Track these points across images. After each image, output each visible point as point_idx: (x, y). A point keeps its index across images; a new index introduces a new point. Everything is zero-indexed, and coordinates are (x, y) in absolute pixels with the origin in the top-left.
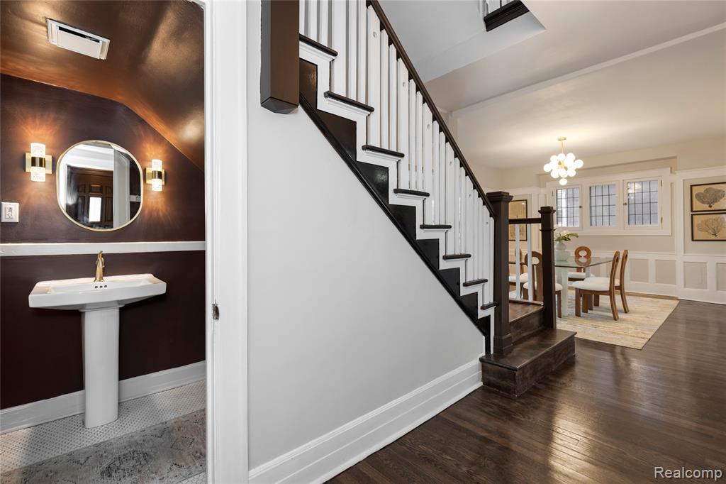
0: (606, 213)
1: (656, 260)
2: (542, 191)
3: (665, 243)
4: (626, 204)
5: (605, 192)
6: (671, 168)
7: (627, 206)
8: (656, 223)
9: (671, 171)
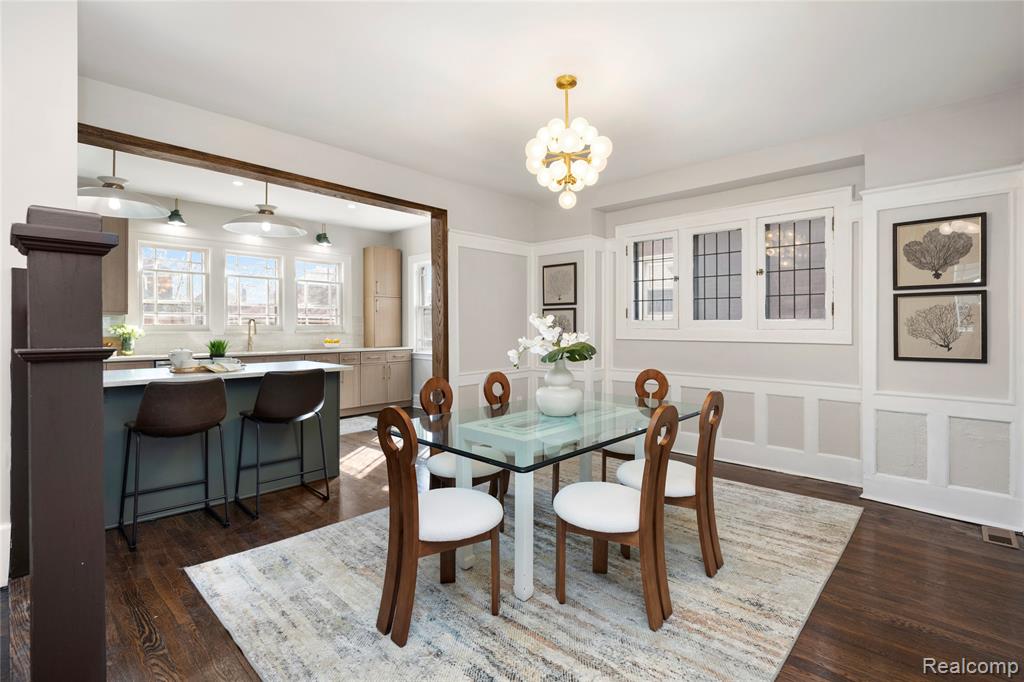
0: (723, 293)
1: (820, 400)
2: (609, 245)
3: (840, 361)
4: (761, 272)
5: (724, 248)
6: (854, 187)
7: (763, 277)
8: (822, 316)
9: (854, 195)
